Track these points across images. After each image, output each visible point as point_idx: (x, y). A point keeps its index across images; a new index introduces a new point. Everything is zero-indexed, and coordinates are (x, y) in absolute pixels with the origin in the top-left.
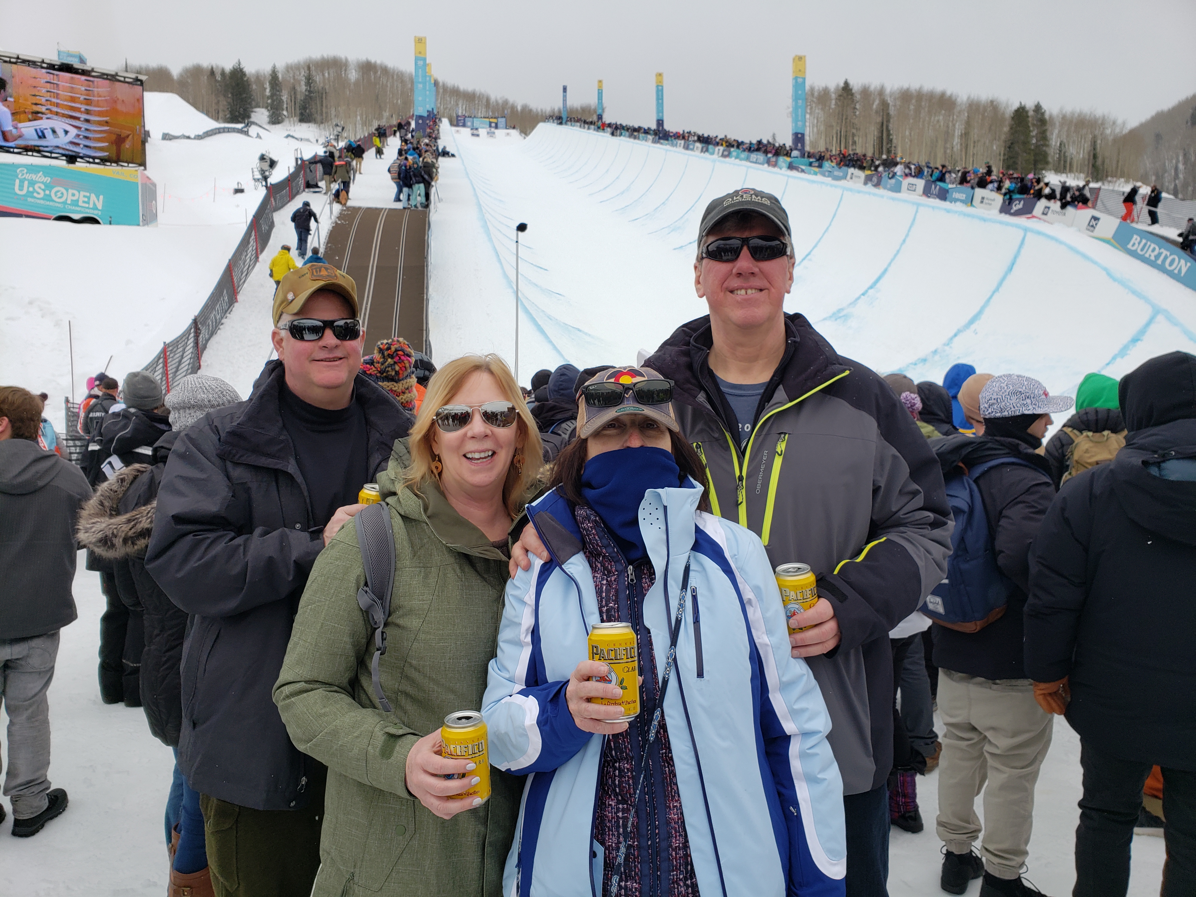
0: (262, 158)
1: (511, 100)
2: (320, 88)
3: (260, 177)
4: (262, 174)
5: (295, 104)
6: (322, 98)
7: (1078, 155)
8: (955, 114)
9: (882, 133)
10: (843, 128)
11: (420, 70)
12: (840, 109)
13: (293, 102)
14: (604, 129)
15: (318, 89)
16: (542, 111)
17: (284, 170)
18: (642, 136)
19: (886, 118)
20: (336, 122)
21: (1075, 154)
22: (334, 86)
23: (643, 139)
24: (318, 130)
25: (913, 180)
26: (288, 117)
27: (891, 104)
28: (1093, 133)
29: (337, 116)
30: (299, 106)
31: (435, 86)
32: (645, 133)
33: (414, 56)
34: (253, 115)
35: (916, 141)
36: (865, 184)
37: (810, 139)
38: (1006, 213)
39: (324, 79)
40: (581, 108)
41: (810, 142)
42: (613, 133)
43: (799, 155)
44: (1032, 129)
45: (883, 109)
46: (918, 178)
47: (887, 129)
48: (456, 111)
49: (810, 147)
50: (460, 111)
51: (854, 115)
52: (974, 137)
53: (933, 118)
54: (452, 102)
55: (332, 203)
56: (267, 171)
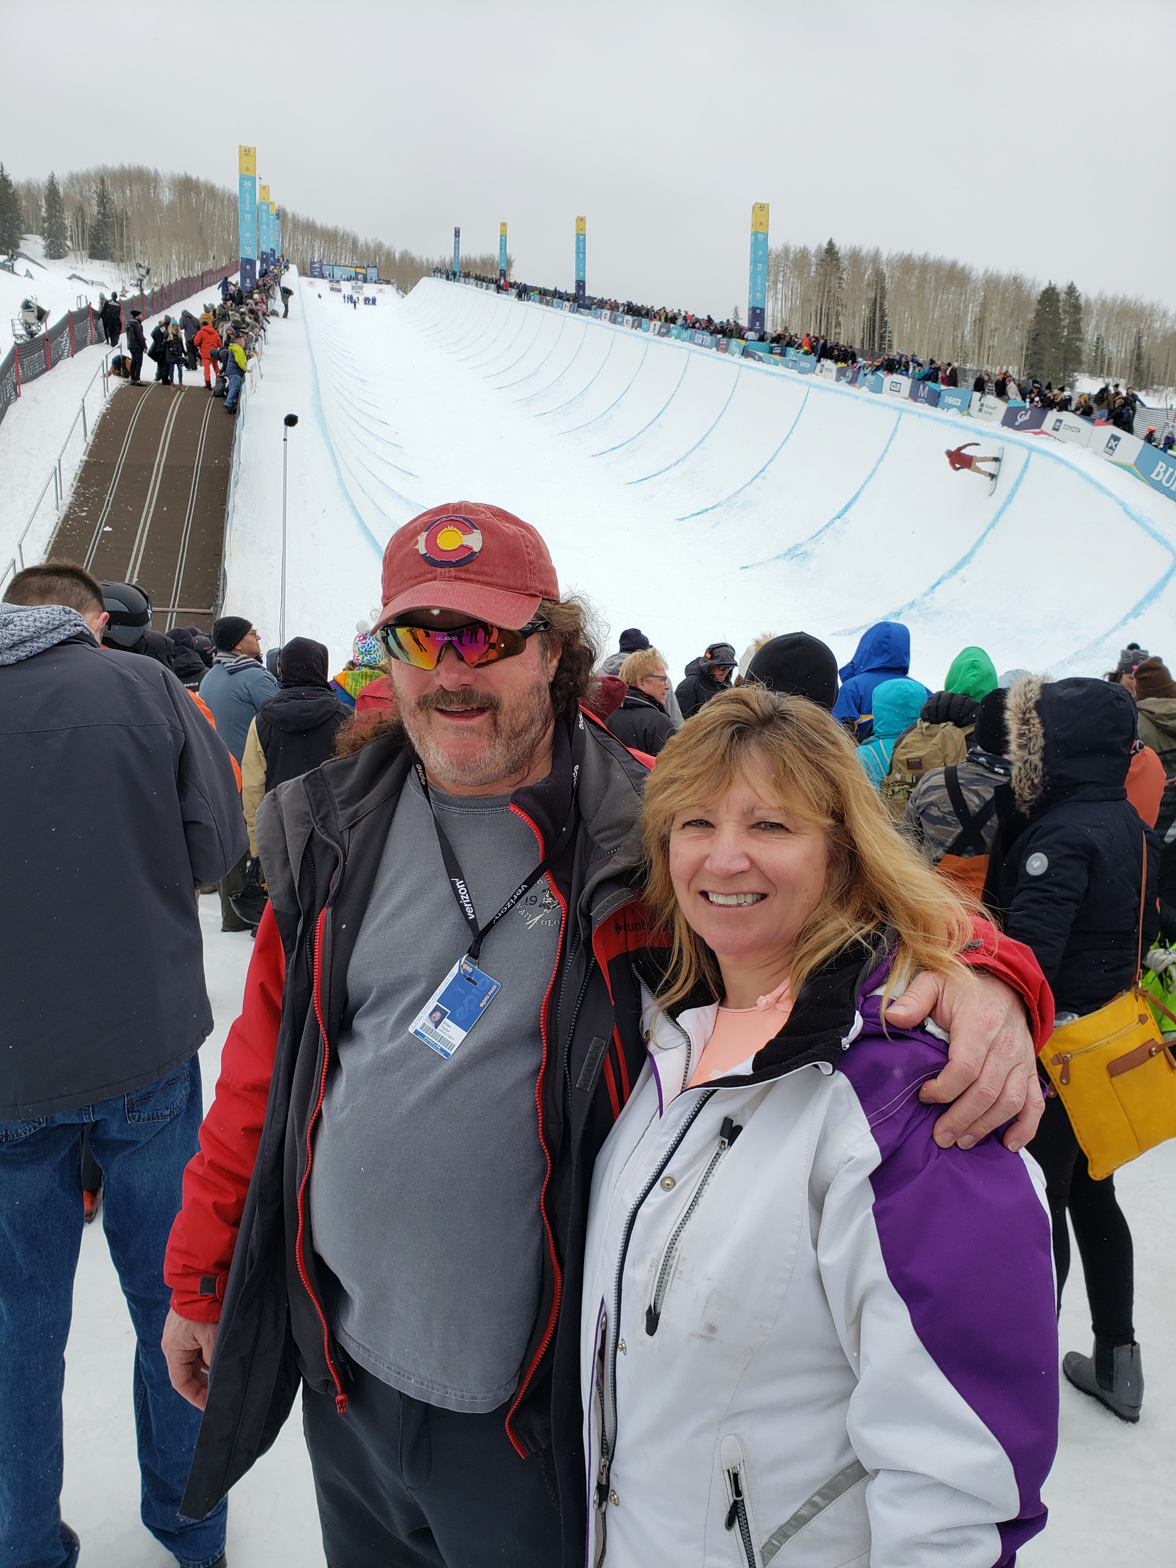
0: (27, 306)
1: (386, 244)
2: (119, 211)
3: (23, 332)
4: (26, 329)
5: (83, 232)
6: (122, 226)
7: (1119, 354)
8: (968, 292)
9: (875, 314)
10: (824, 304)
11: (247, 194)
12: (822, 278)
13: (80, 228)
14: (507, 290)
15: (116, 212)
16: (428, 261)
17: (52, 321)
18: (557, 302)
19: (881, 293)
20: (140, 262)
21: (1115, 353)
22: (139, 209)
23: (558, 307)
24: (116, 271)
25: (896, 377)
26: (73, 250)
27: (887, 275)
28: (1137, 326)
29: (141, 252)
30: (89, 236)
31: (278, 218)
32: (560, 298)
33: (238, 172)
34: (22, 243)
35: (918, 326)
36: (838, 380)
37: (773, 316)
38: (1009, 427)
39: (125, 198)
40: (481, 259)
41: (773, 321)
42: (519, 296)
43: (756, 338)
44: (1063, 317)
45: (877, 281)
46: (903, 375)
47: (880, 307)
48: (309, 256)
49: (773, 328)
50: (316, 255)
51: (840, 287)
52: (991, 324)
53: (940, 297)
54: (305, 242)
55: (109, 374)
56: (33, 324)
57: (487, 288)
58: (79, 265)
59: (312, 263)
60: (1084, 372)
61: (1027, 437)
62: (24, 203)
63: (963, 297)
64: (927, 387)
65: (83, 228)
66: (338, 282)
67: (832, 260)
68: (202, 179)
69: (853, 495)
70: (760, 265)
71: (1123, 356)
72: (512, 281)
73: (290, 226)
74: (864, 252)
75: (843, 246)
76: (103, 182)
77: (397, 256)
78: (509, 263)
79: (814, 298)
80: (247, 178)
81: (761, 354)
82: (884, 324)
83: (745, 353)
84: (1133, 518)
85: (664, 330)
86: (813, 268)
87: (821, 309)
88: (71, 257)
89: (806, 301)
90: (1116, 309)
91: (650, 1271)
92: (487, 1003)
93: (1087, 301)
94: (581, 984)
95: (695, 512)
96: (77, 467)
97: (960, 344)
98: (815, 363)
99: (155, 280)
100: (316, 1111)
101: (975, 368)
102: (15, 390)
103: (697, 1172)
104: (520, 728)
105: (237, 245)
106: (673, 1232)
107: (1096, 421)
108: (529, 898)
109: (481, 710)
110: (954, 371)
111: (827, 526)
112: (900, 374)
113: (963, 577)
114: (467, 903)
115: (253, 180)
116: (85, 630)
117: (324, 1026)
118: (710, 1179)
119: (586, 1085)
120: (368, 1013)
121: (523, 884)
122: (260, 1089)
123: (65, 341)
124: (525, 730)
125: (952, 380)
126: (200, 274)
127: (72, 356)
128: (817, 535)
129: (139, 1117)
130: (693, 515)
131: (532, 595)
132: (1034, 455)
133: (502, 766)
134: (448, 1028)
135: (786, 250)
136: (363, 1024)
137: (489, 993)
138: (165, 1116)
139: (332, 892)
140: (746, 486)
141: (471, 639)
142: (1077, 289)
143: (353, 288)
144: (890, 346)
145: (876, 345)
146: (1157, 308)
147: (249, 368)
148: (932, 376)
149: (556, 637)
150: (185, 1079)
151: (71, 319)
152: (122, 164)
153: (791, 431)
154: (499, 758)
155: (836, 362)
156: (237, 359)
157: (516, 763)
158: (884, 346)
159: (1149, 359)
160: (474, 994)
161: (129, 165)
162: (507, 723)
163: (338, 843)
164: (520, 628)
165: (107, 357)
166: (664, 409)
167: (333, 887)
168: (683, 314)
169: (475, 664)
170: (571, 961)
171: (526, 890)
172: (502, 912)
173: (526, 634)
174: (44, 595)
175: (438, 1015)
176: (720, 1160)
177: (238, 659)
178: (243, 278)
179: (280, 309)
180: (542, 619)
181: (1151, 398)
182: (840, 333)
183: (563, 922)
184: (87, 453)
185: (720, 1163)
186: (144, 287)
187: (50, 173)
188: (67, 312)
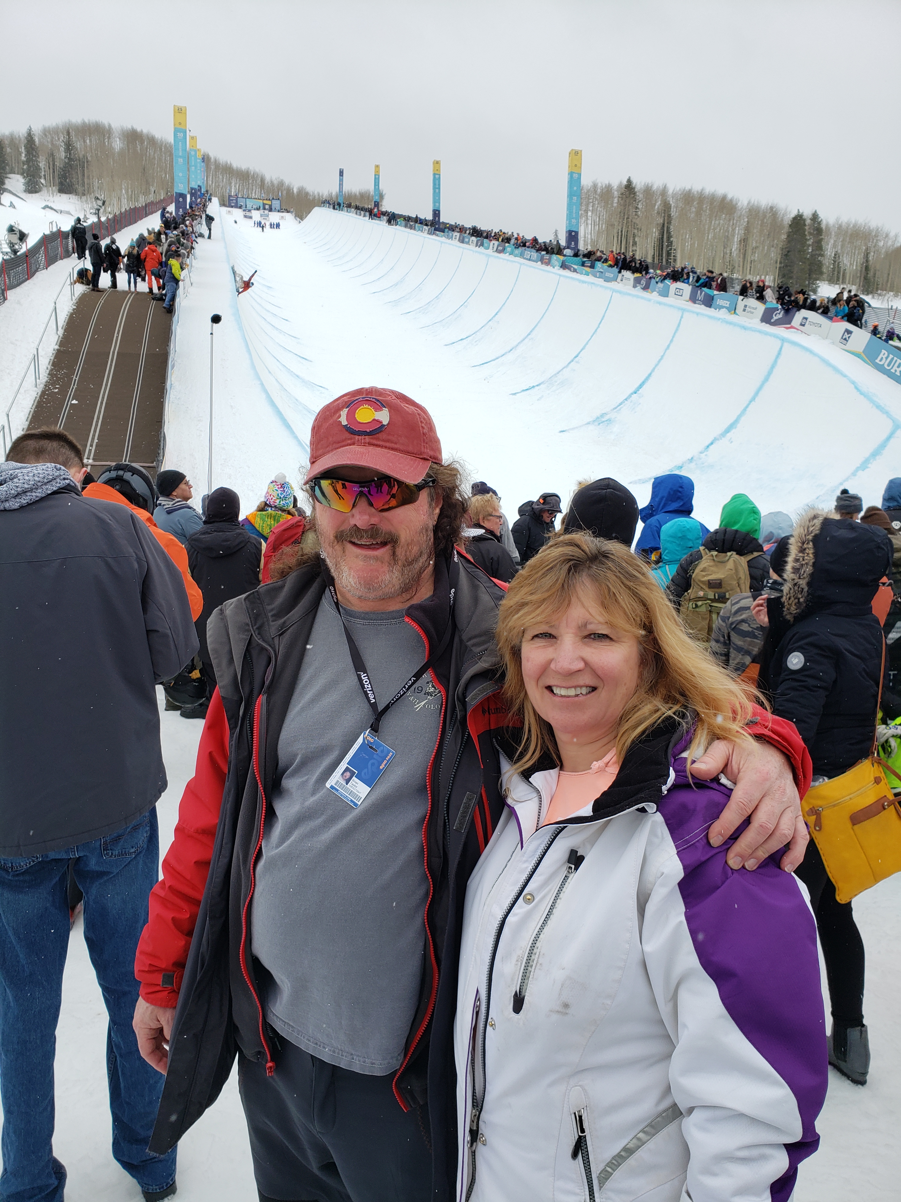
0: (11, 230)
1: (287, 182)
2: (81, 156)
3: (9, 250)
4: (10, 247)
5: (54, 172)
6: (83, 167)
7: (851, 267)
8: (735, 218)
9: (663, 235)
10: (624, 227)
11: (180, 143)
12: (622, 208)
13: (51, 169)
14: (380, 217)
15: (79, 157)
16: (319, 195)
17: (31, 241)
18: (418, 226)
19: (668, 219)
20: (97, 195)
21: (848, 266)
22: (97, 154)
23: (419, 230)
24: (79, 202)
25: (679, 285)
26: (46, 186)
27: (672, 206)
28: (866, 244)
29: (98, 188)
30: (58, 175)
31: (204, 161)
32: (421, 223)
33: (173, 126)
34: (7, 181)
35: (696, 245)
36: (635, 286)
37: (585, 237)
38: (767, 323)
39: (86, 146)
40: (360, 193)
41: (584, 241)
42: (389, 222)
43: (572, 255)
44: (808, 238)
45: (665, 210)
46: (685, 283)
47: (667, 231)
48: (228, 191)
49: (584, 247)
50: (233, 190)
51: (636, 215)
52: (753, 243)
53: (713, 222)
54: (225, 180)
55: (75, 283)
56: (16, 244)
57: (365, 216)
58: (51, 198)
59: (230, 196)
60: (824, 280)
61: (780, 331)
62: (8, 150)
63: (731, 222)
64: (703, 293)
65: (54, 169)
66: (250, 211)
67: (630, 194)
68: (145, 131)
69: (646, 375)
70: (575, 198)
71: (854, 268)
72: (384, 210)
73: (213, 167)
74: (655, 188)
75: (639, 183)
76: (68, 133)
77: (295, 191)
78: (381, 196)
79: (616, 224)
80: (180, 130)
81: (576, 267)
82: (670, 243)
83: (564, 266)
84: (861, 394)
85: (500, 248)
86: (616, 200)
87: (622, 231)
88: (44, 191)
89: (610, 225)
90: (850, 232)
91: (517, 965)
92: (385, 766)
93: (827, 225)
94: (458, 752)
95: (524, 389)
96: (51, 354)
97: (729, 259)
98: (617, 273)
99: (109, 209)
100: (258, 848)
101: (740, 277)
102: (3, 295)
103: (550, 890)
104: (413, 559)
105: (173, 183)
106: (534, 935)
107: (834, 319)
108: (416, 688)
109: (384, 544)
110: (724, 280)
111: (626, 399)
112: (683, 282)
113: (731, 438)
114: (369, 691)
115: (185, 132)
116: (71, 483)
117: (261, 784)
118: (561, 895)
119: (461, 828)
120: (293, 774)
121: (413, 677)
122: (209, 832)
123: (41, 257)
124: (415, 560)
125: (723, 287)
126: (144, 205)
127: (47, 268)
128: (618, 406)
129: (112, 854)
130: (523, 391)
131: (424, 459)
132: (786, 344)
133: (397, 587)
134: (356, 785)
135: (595, 186)
136: (289, 783)
137: (387, 759)
138: (131, 853)
139: (267, 683)
140: (564, 368)
141: (378, 491)
142: (819, 216)
143: (261, 216)
144: (675, 260)
145: (664, 260)
146: (881, 230)
147: (182, 278)
148: (707, 284)
149: (440, 491)
150: (146, 825)
151: (46, 240)
152: (83, 119)
153: (599, 327)
154: (395, 581)
155: (633, 273)
156: (173, 271)
157: (407, 584)
158: (670, 261)
159: (875, 270)
160: (374, 759)
161: (89, 120)
162: (403, 554)
163: (270, 646)
164: (416, 483)
165: (73, 269)
166: (501, 308)
167: (267, 679)
168: (516, 236)
169: (379, 509)
170: (450, 735)
171: (415, 682)
172: (396, 697)
173: (420, 487)
174: (39, 455)
175: (348, 774)
176: (569, 881)
177: (174, 502)
178: (177, 209)
179: (206, 233)
180: (431, 477)
181: (876, 300)
182: (636, 250)
183: (444, 706)
184: (58, 344)
185: (569, 883)
186: (100, 215)
187: (28, 126)
188: (42, 235)
